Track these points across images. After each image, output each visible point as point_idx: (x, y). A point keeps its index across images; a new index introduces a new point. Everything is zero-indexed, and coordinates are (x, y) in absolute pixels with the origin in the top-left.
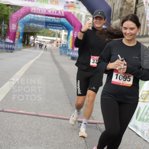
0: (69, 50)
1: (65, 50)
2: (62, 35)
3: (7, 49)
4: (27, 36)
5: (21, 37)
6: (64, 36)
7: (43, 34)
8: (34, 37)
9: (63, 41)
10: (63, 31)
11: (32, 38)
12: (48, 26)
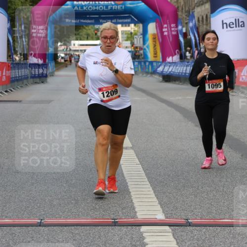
3: (34, 77)
12: (101, 19)
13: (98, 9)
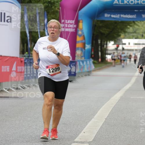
4: (99, 42)
5: (88, 47)
7: (134, 34)
8: (115, 44)
11: (111, 45)
12: (143, 14)
13: (140, 3)
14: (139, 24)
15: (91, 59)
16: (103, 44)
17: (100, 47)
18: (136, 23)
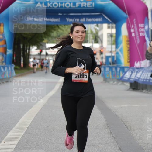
0: (123, 68)
1: (114, 69)
2: (102, 35)
4: (22, 47)
5: (10, 52)
6: (108, 36)
8: (38, 48)
9: (107, 50)
10: (105, 26)
11: (34, 50)
12: (67, 18)
13: (64, 6)
14: (63, 28)
15: (13, 65)
16: (25, 49)
17: (22, 52)
18: (60, 27)
